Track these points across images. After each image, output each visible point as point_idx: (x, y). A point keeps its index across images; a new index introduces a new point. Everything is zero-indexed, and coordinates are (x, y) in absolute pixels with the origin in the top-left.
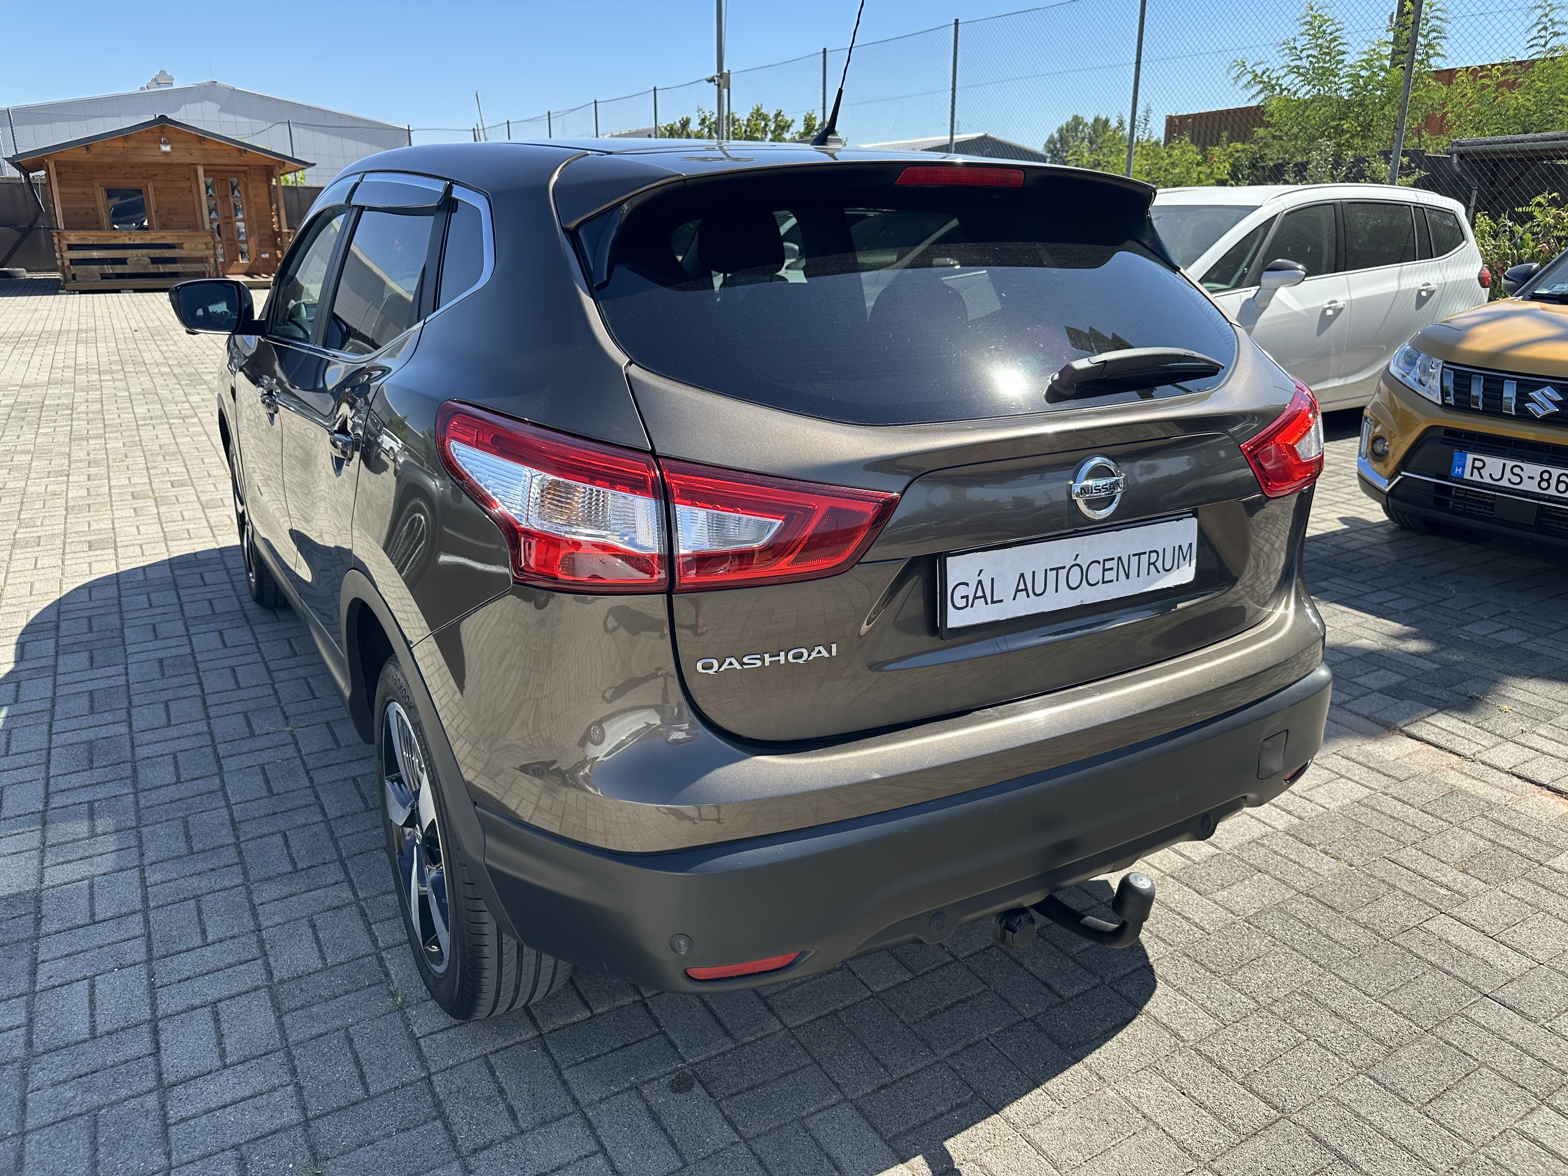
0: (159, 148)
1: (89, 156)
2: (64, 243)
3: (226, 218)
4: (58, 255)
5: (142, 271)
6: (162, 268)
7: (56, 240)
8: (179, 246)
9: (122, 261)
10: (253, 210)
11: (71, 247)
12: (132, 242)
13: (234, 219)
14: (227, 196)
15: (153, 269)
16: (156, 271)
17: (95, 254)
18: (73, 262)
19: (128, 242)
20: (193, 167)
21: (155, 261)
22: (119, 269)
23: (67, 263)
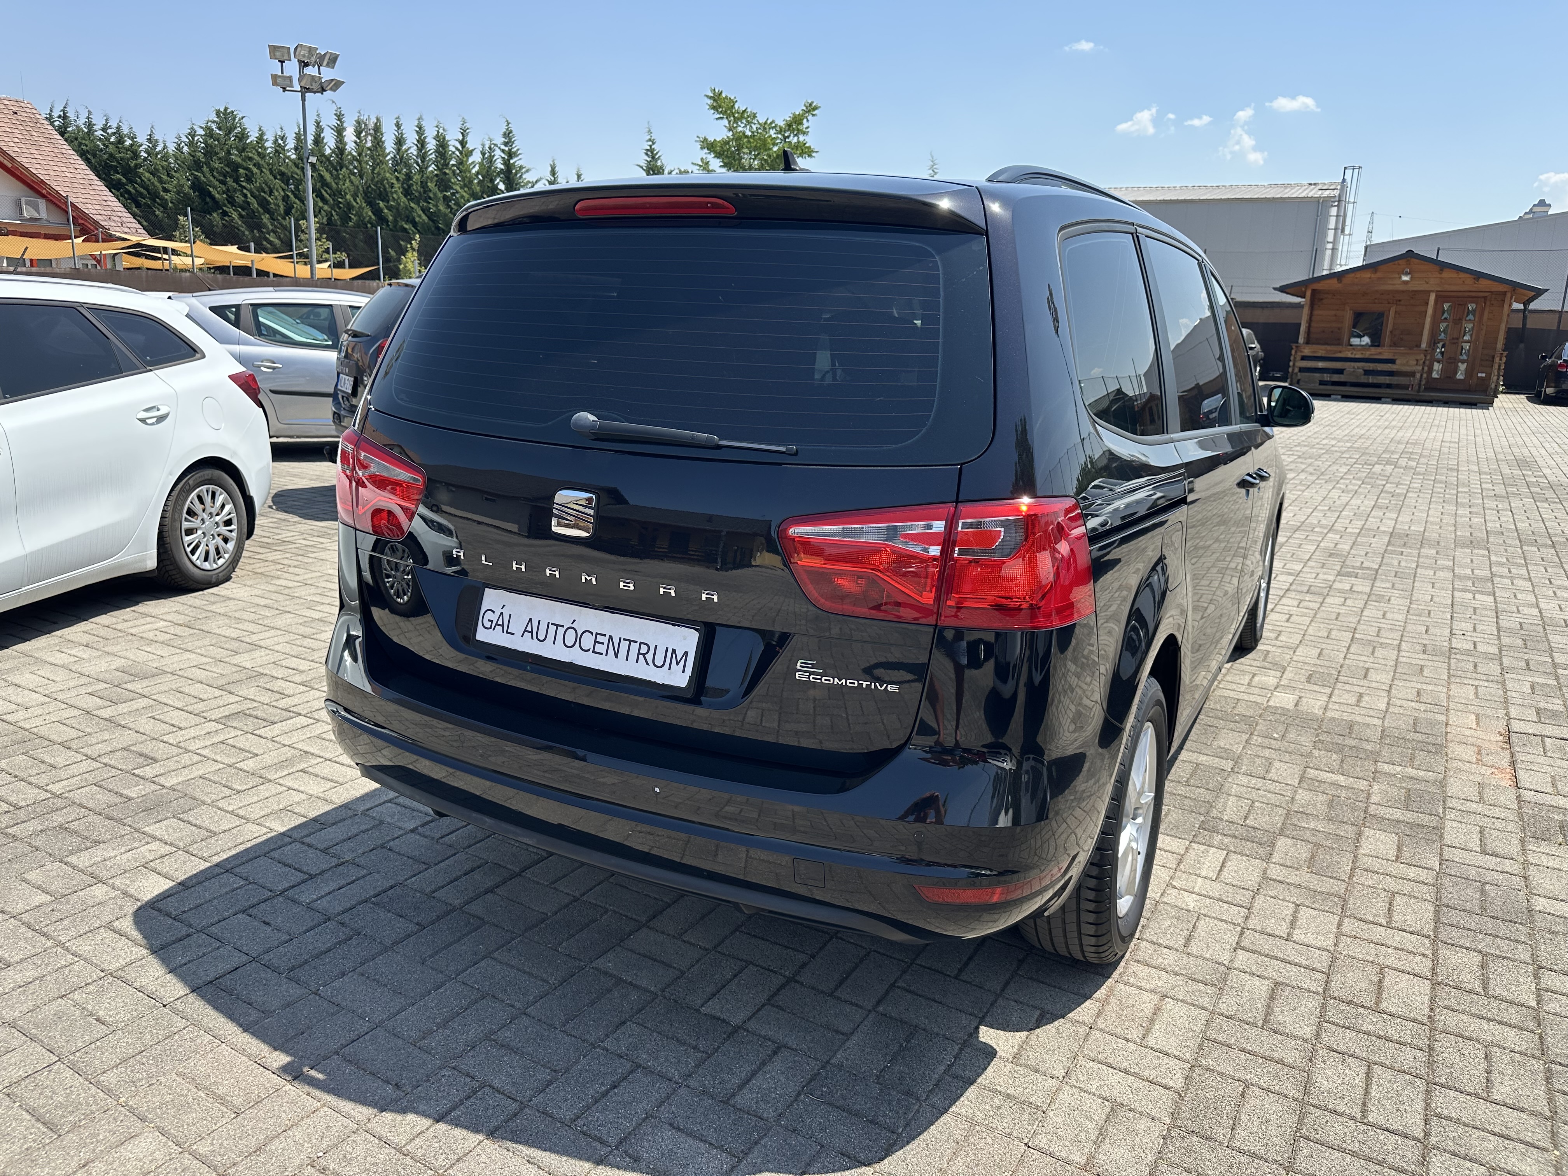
0: (1400, 278)
1: (1340, 285)
2: (1300, 354)
3: (1453, 339)
4: (1291, 364)
5: (1353, 379)
6: (1371, 379)
7: (1293, 352)
8: (1392, 361)
9: (1340, 371)
10: (1483, 332)
11: (1304, 358)
12: (1353, 356)
13: (1461, 340)
14: (1461, 319)
15: (1363, 379)
16: (1366, 381)
17: (1320, 364)
18: (1302, 370)
19: (1350, 355)
20: (1428, 292)
21: (1367, 372)
22: (1336, 378)
23: (1296, 370)
